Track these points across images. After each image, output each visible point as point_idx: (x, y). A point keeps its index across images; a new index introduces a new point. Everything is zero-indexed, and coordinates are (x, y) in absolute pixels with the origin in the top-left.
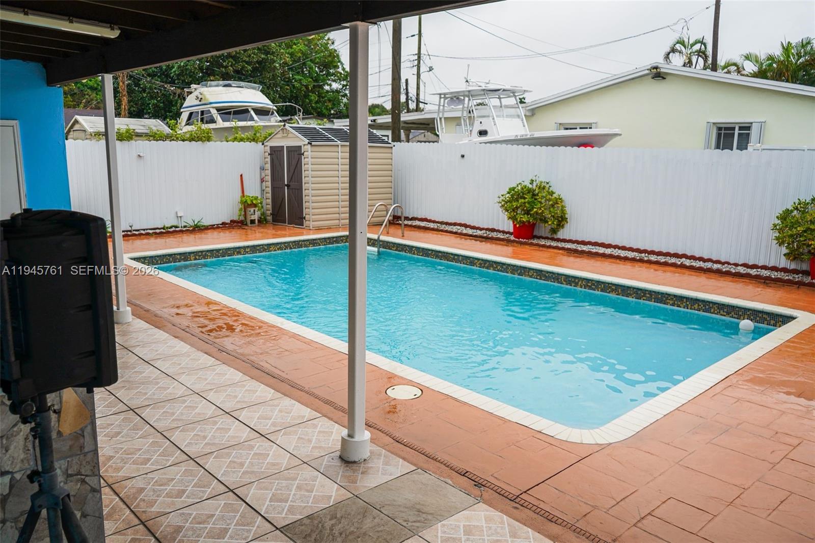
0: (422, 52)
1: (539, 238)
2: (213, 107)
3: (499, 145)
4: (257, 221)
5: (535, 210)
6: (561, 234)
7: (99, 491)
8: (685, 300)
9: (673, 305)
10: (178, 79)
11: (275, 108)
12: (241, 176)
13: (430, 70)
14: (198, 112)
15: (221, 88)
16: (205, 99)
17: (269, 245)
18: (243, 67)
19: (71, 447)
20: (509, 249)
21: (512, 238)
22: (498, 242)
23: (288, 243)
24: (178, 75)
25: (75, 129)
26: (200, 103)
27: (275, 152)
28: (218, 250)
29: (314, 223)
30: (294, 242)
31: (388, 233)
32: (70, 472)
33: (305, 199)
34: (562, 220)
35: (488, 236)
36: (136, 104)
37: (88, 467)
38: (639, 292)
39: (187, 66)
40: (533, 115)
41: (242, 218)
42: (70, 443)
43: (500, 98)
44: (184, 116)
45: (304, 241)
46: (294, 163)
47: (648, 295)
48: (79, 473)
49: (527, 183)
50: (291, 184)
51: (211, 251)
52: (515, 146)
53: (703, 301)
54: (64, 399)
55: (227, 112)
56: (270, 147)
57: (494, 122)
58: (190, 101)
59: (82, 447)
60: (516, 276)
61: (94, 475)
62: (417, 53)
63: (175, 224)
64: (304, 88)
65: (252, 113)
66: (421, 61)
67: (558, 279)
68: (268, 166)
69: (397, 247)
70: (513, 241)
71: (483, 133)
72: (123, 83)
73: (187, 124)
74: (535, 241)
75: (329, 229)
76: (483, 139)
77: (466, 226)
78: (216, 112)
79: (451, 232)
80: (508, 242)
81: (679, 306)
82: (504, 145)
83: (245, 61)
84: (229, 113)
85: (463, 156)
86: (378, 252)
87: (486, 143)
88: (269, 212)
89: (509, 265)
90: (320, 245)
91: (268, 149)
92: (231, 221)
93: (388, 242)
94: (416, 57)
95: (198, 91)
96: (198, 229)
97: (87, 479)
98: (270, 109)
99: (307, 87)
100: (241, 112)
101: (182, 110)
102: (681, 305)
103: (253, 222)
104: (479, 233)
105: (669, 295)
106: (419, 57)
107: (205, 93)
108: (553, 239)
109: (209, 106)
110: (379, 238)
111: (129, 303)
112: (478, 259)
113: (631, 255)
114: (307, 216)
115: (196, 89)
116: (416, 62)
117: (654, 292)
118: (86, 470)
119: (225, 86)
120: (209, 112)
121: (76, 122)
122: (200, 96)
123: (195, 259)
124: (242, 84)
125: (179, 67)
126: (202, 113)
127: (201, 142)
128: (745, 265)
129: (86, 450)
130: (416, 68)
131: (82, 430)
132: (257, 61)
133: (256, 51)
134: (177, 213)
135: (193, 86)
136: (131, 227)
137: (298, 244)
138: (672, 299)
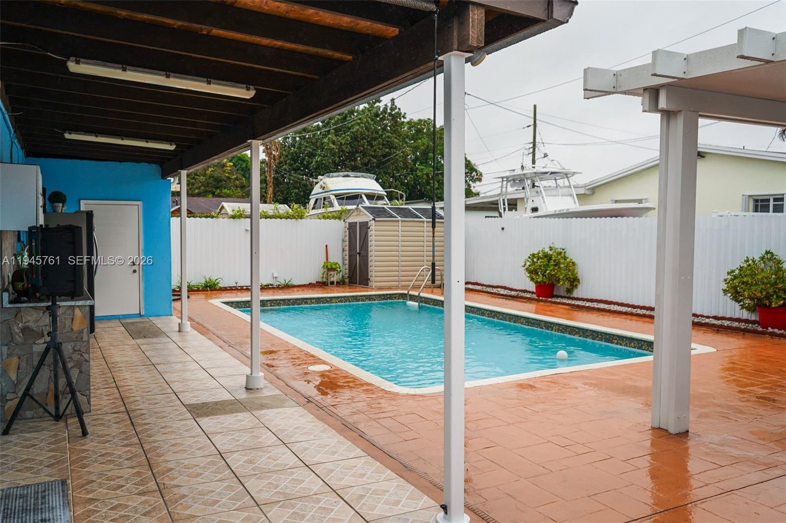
0: (537, 140)
1: (558, 297)
2: (332, 194)
3: (544, 219)
4: (335, 283)
5: (548, 272)
6: (576, 293)
7: (89, 362)
8: (625, 339)
9: (617, 344)
10: (316, 172)
11: (385, 194)
12: (326, 246)
13: (545, 157)
14: (321, 199)
15: (341, 178)
16: (327, 188)
17: (331, 298)
18: (370, 160)
19: (77, 337)
20: (532, 306)
21: (535, 296)
22: (521, 300)
23: (348, 297)
24: (316, 169)
25: (222, 212)
26: (323, 191)
27: (352, 227)
28: (289, 300)
29: (376, 283)
30: (353, 296)
31: (432, 292)
32: (75, 349)
33: (370, 264)
34: (574, 282)
35: (517, 296)
36: (283, 194)
37: (84, 349)
38: (594, 334)
39: (322, 161)
40: (593, 193)
41: (325, 280)
42: (76, 335)
43: (556, 180)
44: (312, 202)
45: (361, 296)
46: (364, 234)
47: (600, 336)
48: (80, 351)
49: (547, 250)
50: (361, 252)
51: (284, 300)
52: (556, 219)
53: (637, 340)
54: (75, 314)
55: (344, 198)
56: (349, 223)
57: (543, 200)
58: (317, 189)
59: (82, 338)
60: (512, 323)
61: (87, 353)
62: (532, 141)
63: (272, 283)
64: (425, 177)
65: (364, 197)
66: (536, 149)
67: (539, 325)
68: (347, 238)
69: (434, 302)
70: (534, 299)
71: (535, 210)
72: (270, 176)
73: (313, 208)
74: (554, 300)
75: (390, 288)
76: (535, 214)
77: (505, 288)
78: (334, 197)
79: (488, 293)
80: (530, 300)
81: (621, 345)
82: (548, 219)
83: (371, 155)
84: (343, 199)
85: (503, 229)
86: (419, 305)
87: (534, 217)
88: (347, 276)
89: (507, 314)
90: (375, 300)
91: (347, 225)
92: (317, 282)
93: (427, 298)
94: (531, 145)
95: (322, 181)
96: (287, 287)
97: (83, 354)
98: (375, 194)
99: (427, 175)
100: (353, 198)
101: (310, 197)
102: (623, 344)
103: (332, 283)
104: (513, 293)
105: (614, 335)
106: (534, 145)
107: (327, 183)
108: (569, 298)
109: (329, 193)
110: (419, 294)
111: (190, 319)
112: (487, 310)
113: (624, 309)
114: (371, 278)
115: (321, 180)
116: (531, 150)
117: (604, 333)
118: (83, 350)
119: (344, 176)
120: (329, 198)
121: (223, 207)
122: (323, 185)
123: (271, 306)
124: (359, 174)
125: (317, 162)
126: (325, 199)
127: (294, 220)
128: (716, 318)
129: (84, 340)
130: (531, 155)
131: (83, 330)
132: (382, 155)
133: (381, 147)
134: (273, 274)
135: (320, 177)
136: (236, 283)
137: (356, 298)
138: (616, 339)
